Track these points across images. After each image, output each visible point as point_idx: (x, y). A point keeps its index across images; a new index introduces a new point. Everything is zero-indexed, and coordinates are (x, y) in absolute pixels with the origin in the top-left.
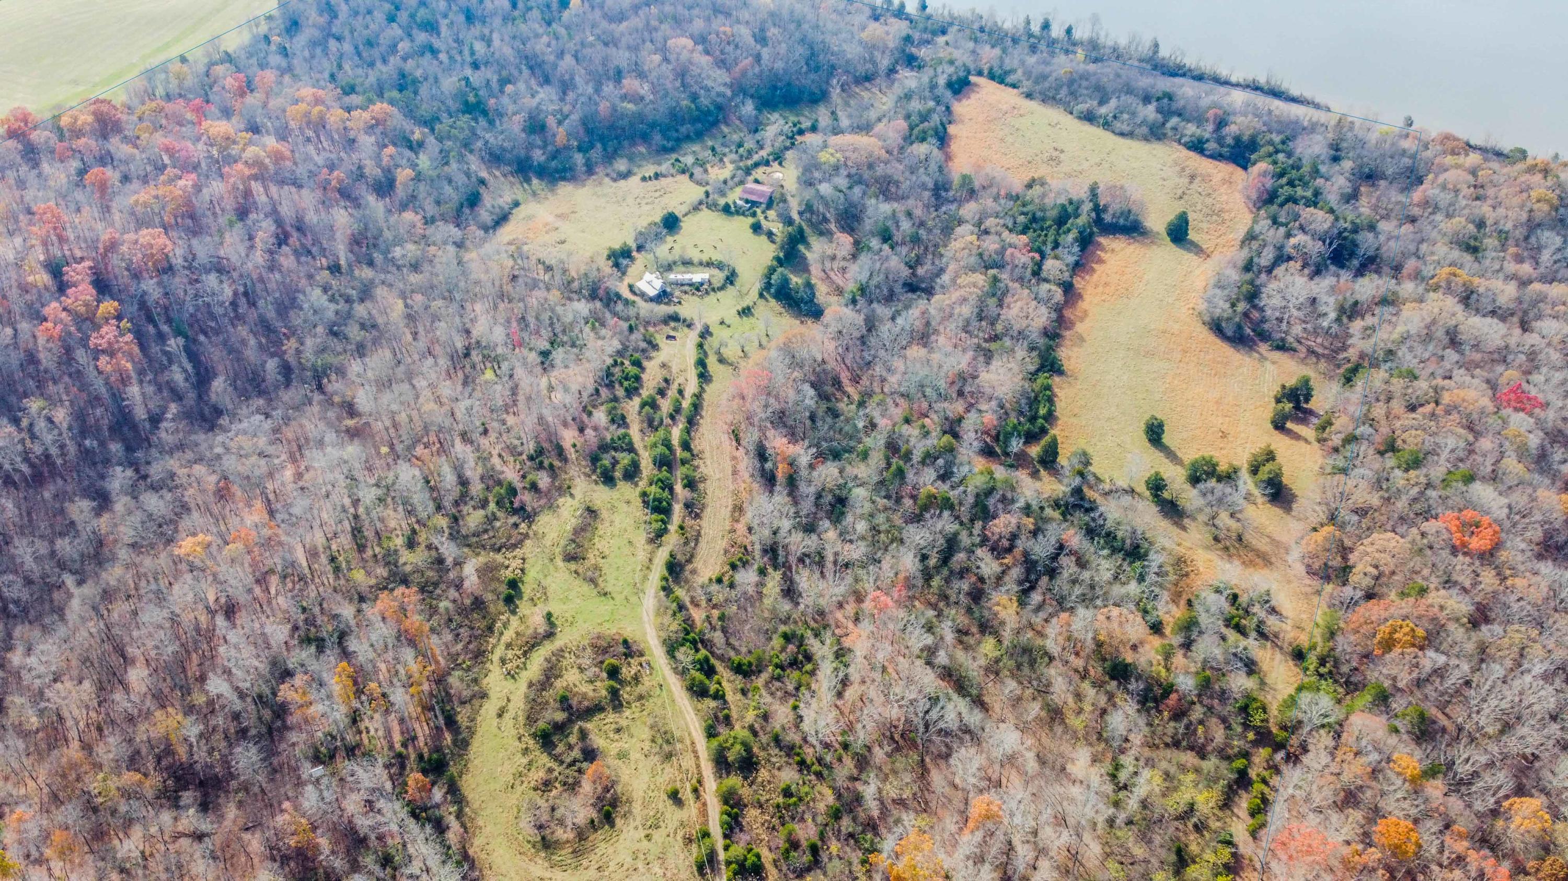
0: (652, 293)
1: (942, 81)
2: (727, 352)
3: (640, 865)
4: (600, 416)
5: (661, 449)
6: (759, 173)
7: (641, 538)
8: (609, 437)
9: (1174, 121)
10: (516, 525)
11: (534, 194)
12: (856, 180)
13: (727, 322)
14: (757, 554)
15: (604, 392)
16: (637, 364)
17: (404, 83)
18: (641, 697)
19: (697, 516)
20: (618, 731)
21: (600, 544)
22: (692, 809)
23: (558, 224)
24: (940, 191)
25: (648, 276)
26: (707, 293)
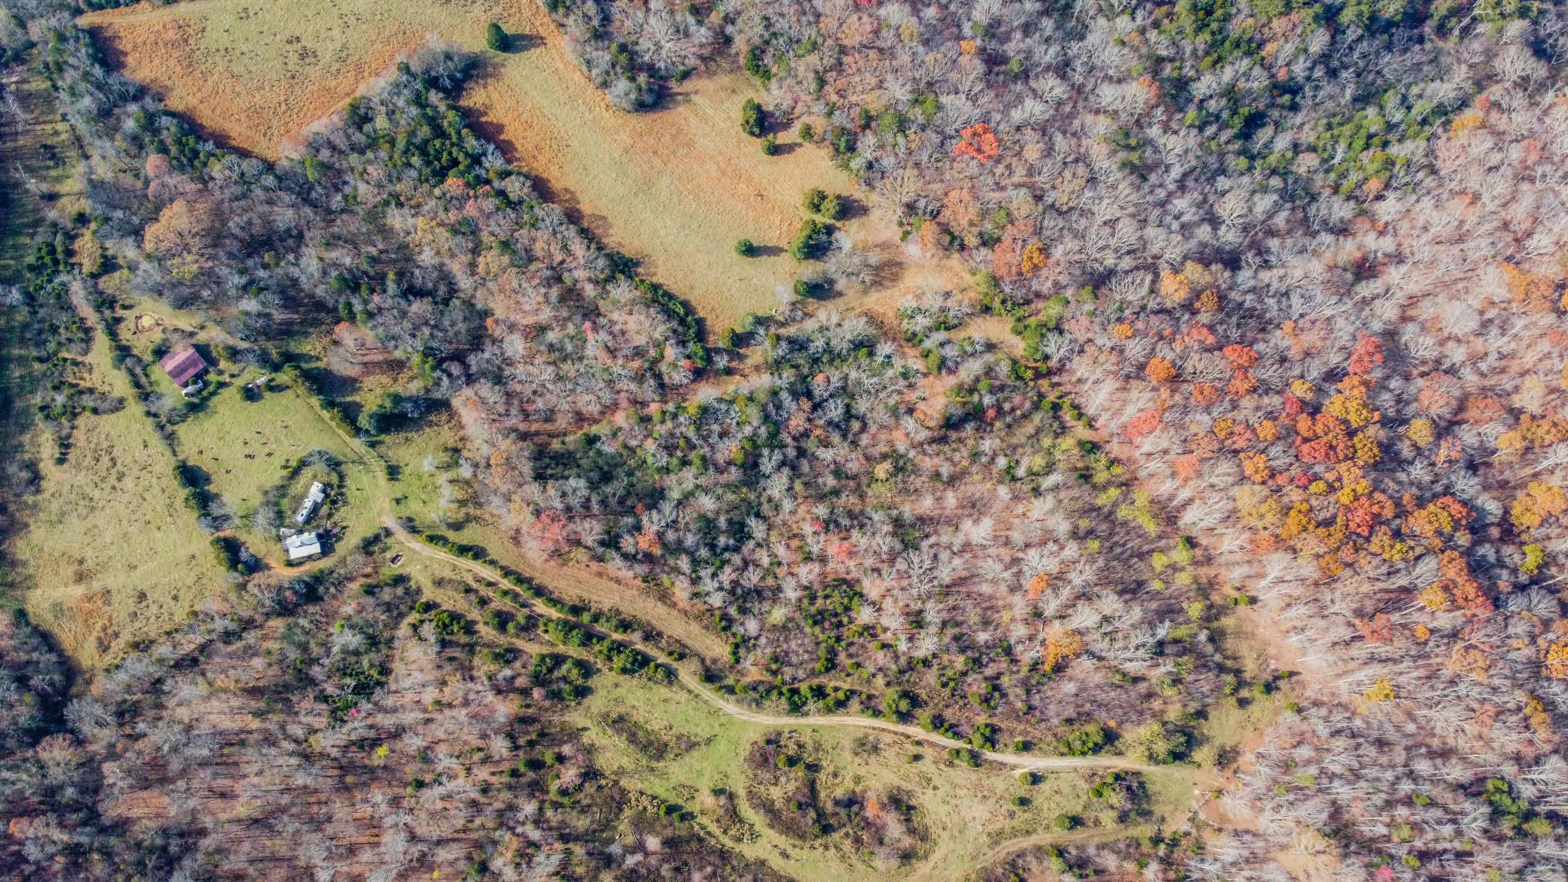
0: (314, 548)
16: (428, 606)
18: (817, 750)
19: (660, 634)
21: (655, 726)
22: (927, 751)
23: (96, 586)
26: (343, 495)
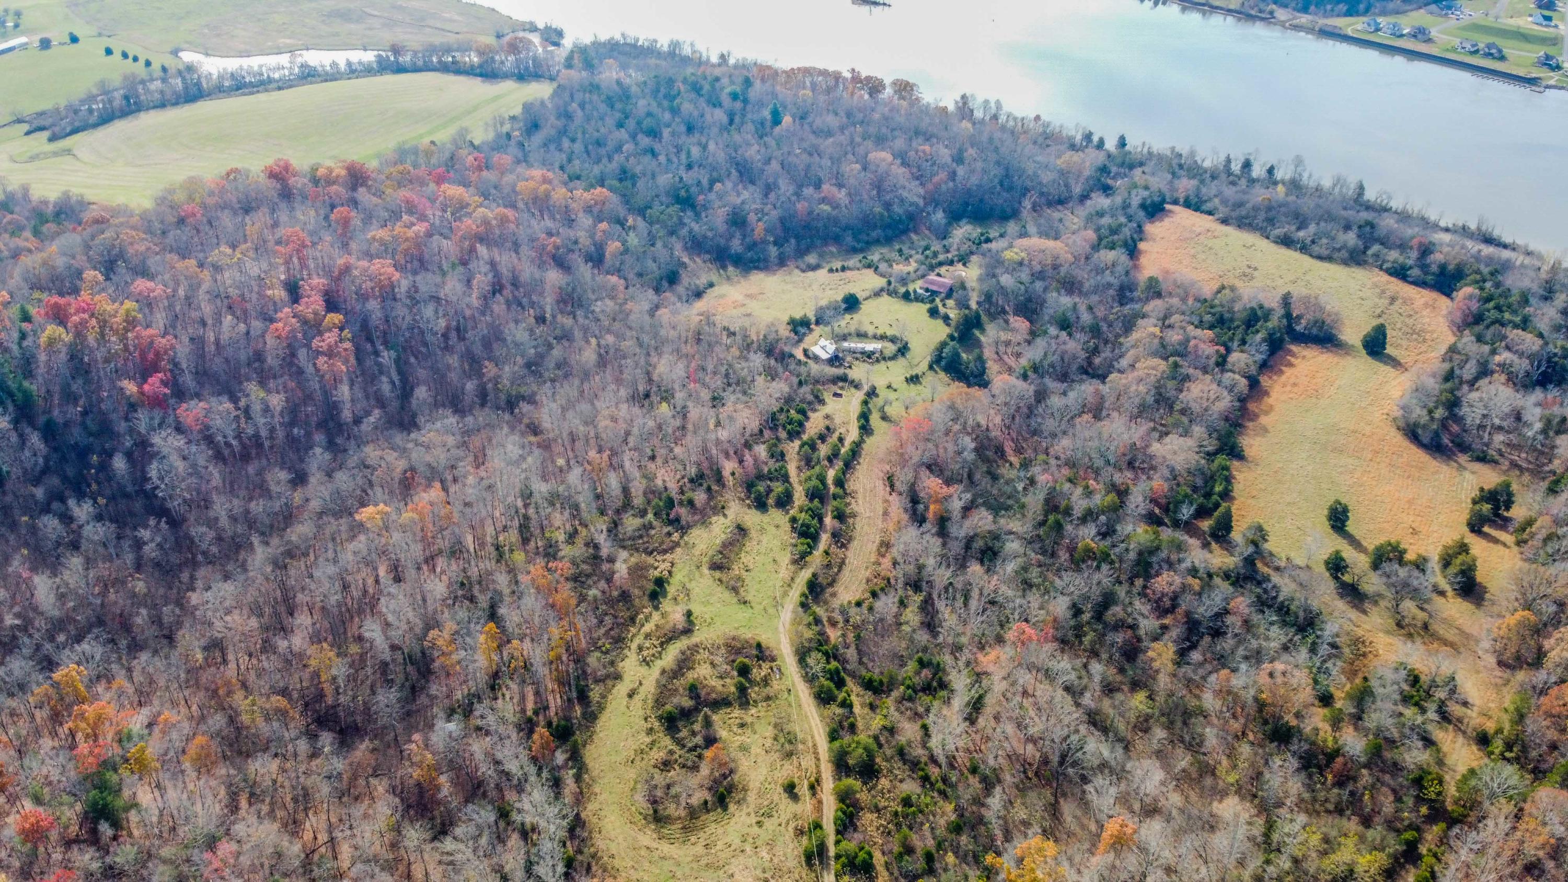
0: (824, 356)
1: (1135, 201)
2: (889, 410)
3: (748, 848)
4: (761, 450)
5: (815, 482)
6: (943, 270)
7: (785, 559)
8: (766, 470)
9: (1376, 248)
10: (669, 534)
11: (728, 278)
12: (1039, 276)
13: (894, 386)
14: (900, 585)
15: (767, 434)
16: (803, 412)
17: (624, 175)
18: (768, 698)
19: (843, 546)
20: (742, 726)
21: (745, 558)
22: (806, 806)
23: (747, 301)
24: (1124, 293)
25: (823, 342)
26: (878, 361)
